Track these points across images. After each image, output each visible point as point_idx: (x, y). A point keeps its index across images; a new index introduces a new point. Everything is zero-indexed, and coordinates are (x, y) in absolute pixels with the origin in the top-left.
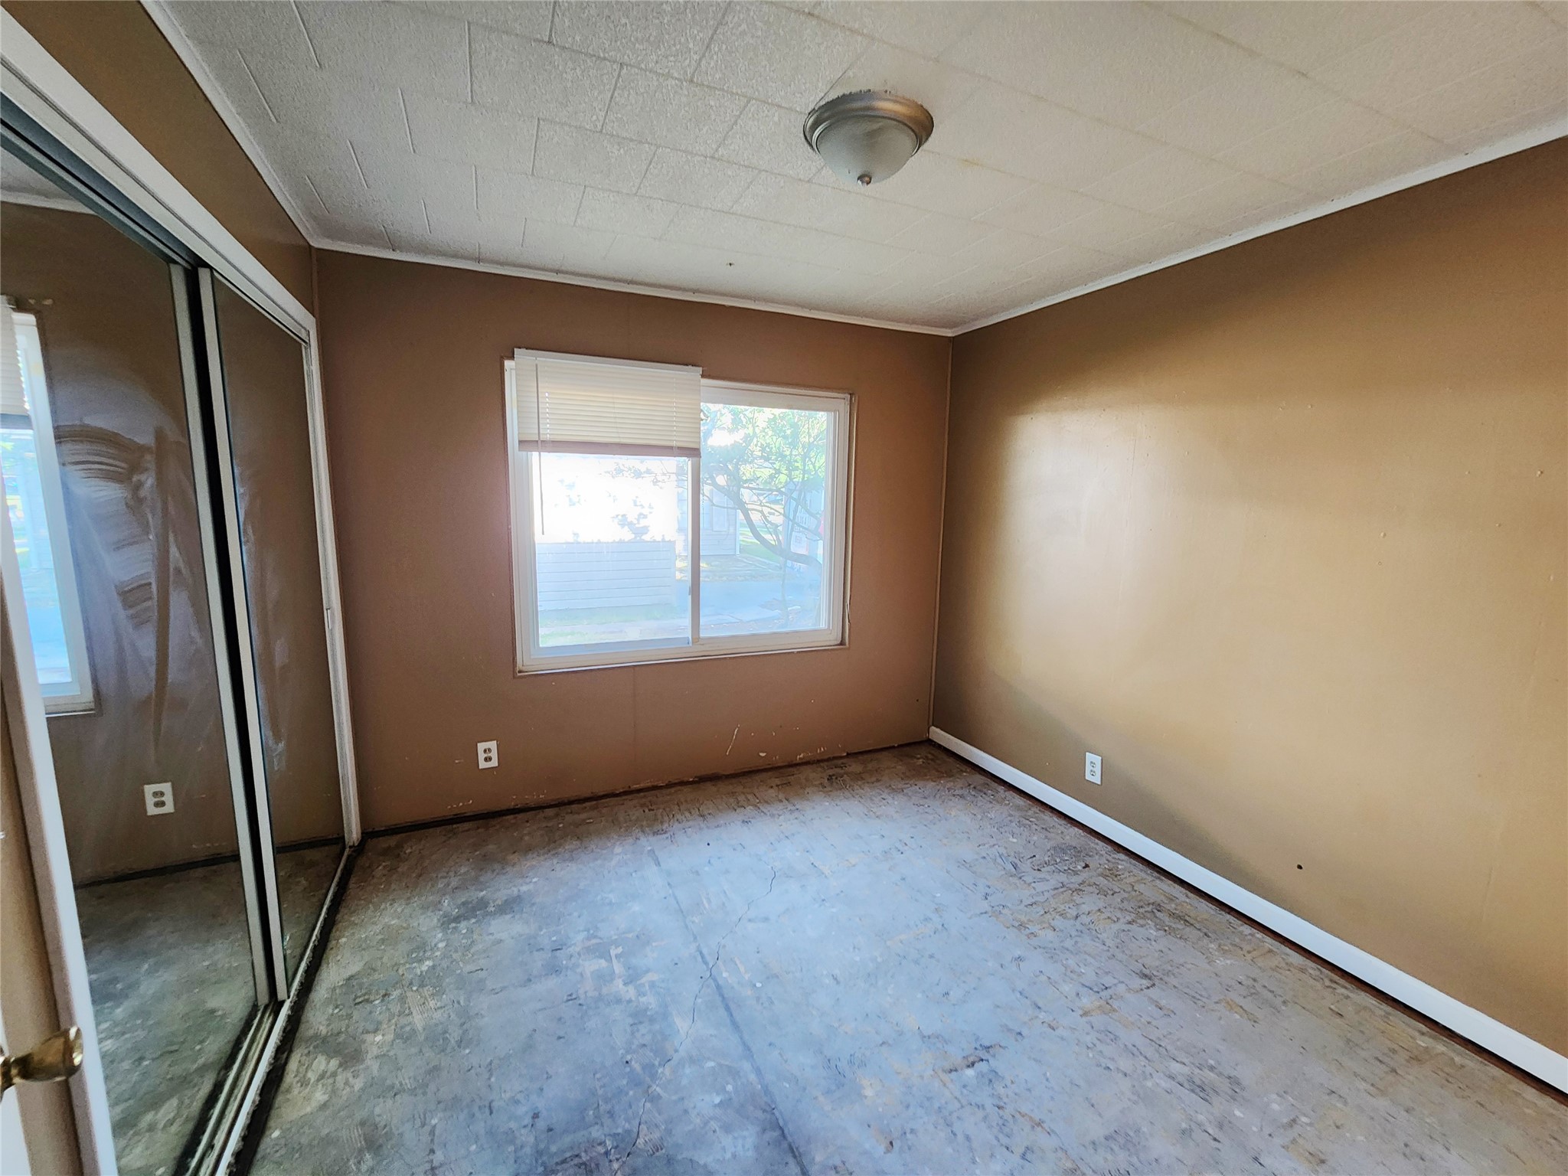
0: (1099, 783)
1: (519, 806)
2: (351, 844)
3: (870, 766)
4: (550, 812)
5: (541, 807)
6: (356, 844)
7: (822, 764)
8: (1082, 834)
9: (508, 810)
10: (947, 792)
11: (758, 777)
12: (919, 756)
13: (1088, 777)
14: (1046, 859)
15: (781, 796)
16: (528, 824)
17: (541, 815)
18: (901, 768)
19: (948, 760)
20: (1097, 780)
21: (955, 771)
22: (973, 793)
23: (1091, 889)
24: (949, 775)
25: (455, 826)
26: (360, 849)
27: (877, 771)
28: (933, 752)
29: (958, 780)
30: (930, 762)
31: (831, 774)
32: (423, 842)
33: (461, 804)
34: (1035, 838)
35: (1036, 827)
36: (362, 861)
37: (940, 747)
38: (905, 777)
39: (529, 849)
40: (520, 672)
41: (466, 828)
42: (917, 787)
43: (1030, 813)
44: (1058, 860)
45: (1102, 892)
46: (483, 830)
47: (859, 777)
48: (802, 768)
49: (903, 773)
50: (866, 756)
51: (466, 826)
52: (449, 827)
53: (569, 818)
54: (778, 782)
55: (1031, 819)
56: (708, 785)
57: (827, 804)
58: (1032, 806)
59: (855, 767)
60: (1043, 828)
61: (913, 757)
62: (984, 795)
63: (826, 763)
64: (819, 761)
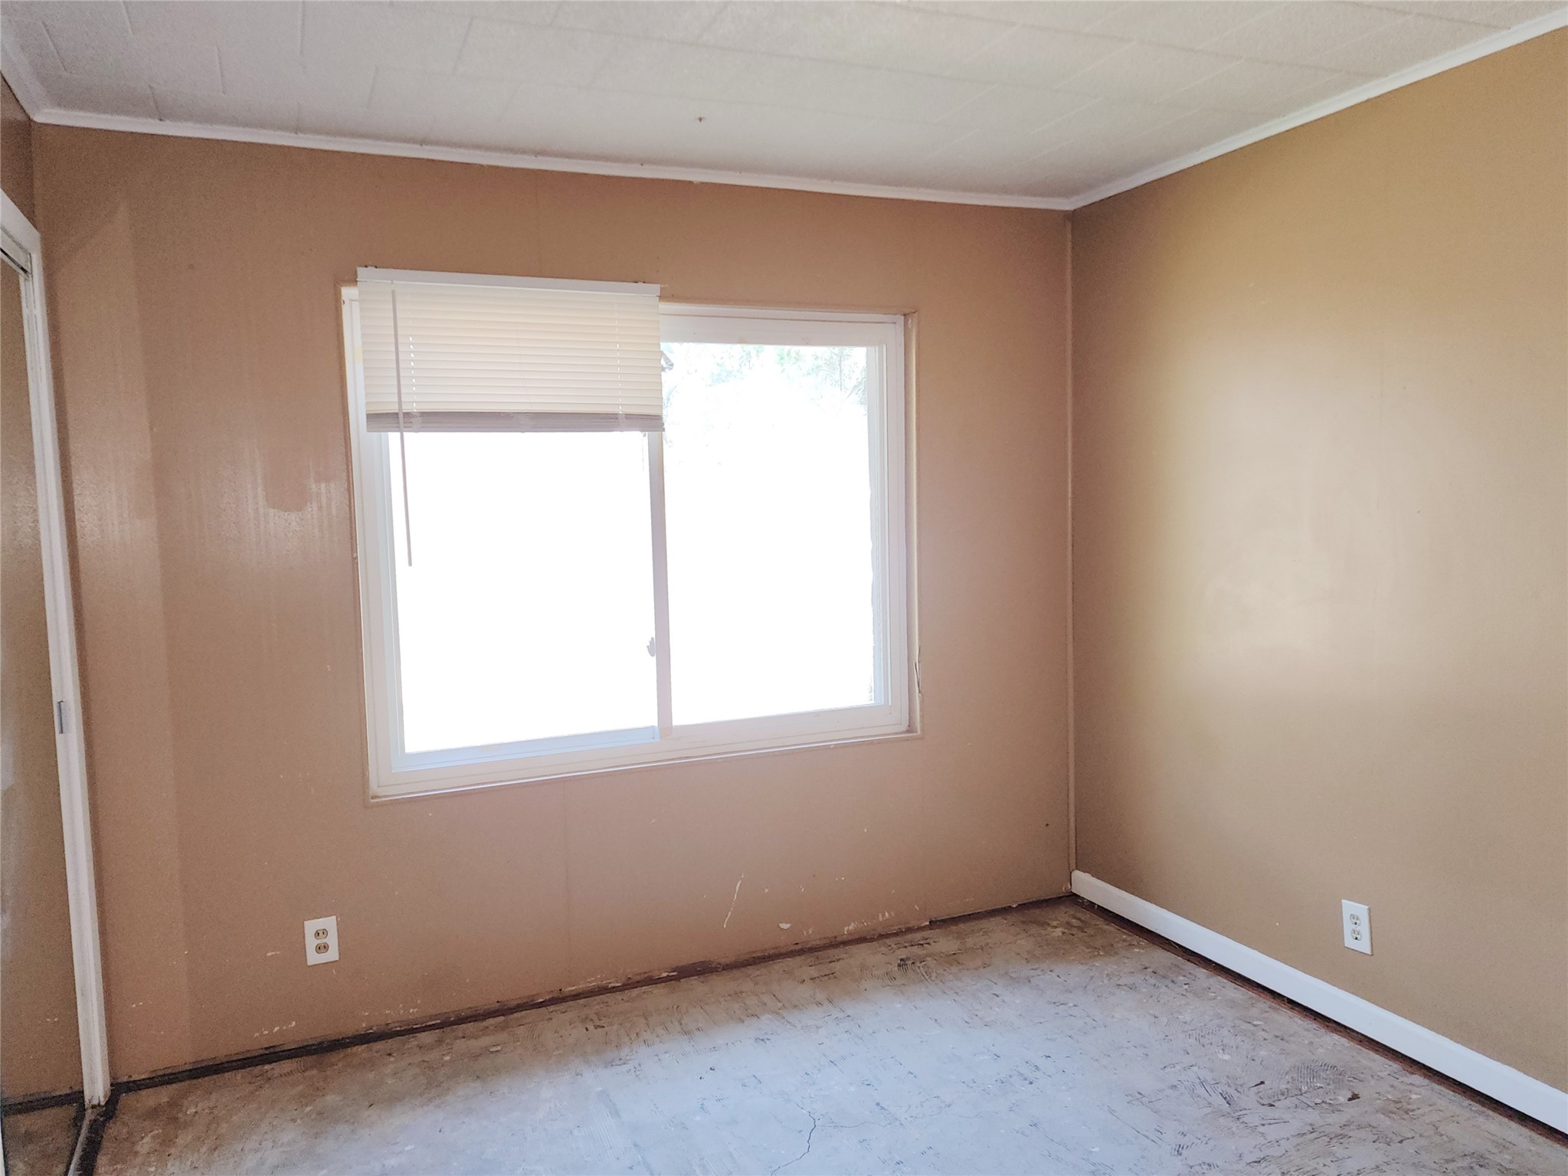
0: (1369, 953)
1: (375, 1028)
2: (95, 1102)
3: (970, 942)
4: (426, 1038)
5: (411, 1031)
6: (103, 1104)
7: (888, 941)
8: (1347, 1045)
9: (355, 1037)
10: (1106, 981)
11: (779, 966)
12: (1055, 923)
13: (1349, 942)
14: (1283, 1087)
15: (820, 996)
16: (392, 1059)
17: (413, 1042)
18: (1025, 943)
19: (1105, 927)
20: (1364, 946)
21: (1120, 945)
22: (1152, 981)
23: (1362, 1134)
24: (1109, 950)
25: (267, 1067)
26: (110, 1109)
27: (982, 948)
28: (1079, 915)
29: (1126, 961)
30: (1074, 931)
31: (904, 957)
32: (214, 1096)
33: (276, 1029)
34: (1263, 1053)
35: (1265, 1035)
36: (114, 1130)
37: (1091, 906)
38: (1031, 958)
39: (394, 1099)
40: (372, 798)
41: (287, 1070)
42: (1054, 975)
43: (1254, 1012)
44: (1304, 1089)
45: (1382, 1138)
46: (315, 1072)
47: (952, 959)
48: (854, 949)
49: (1028, 952)
50: (962, 926)
51: (287, 1066)
52: (257, 1070)
53: (460, 1045)
54: (813, 972)
55: (1255, 1023)
56: (694, 981)
57: (899, 1006)
58: (1258, 1001)
59: (944, 943)
60: (1276, 1037)
61: (1044, 924)
62: (1171, 985)
63: (895, 939)
64: (882, 936)
